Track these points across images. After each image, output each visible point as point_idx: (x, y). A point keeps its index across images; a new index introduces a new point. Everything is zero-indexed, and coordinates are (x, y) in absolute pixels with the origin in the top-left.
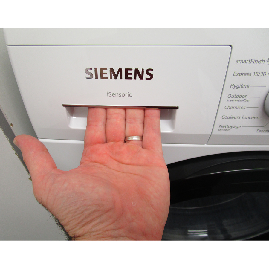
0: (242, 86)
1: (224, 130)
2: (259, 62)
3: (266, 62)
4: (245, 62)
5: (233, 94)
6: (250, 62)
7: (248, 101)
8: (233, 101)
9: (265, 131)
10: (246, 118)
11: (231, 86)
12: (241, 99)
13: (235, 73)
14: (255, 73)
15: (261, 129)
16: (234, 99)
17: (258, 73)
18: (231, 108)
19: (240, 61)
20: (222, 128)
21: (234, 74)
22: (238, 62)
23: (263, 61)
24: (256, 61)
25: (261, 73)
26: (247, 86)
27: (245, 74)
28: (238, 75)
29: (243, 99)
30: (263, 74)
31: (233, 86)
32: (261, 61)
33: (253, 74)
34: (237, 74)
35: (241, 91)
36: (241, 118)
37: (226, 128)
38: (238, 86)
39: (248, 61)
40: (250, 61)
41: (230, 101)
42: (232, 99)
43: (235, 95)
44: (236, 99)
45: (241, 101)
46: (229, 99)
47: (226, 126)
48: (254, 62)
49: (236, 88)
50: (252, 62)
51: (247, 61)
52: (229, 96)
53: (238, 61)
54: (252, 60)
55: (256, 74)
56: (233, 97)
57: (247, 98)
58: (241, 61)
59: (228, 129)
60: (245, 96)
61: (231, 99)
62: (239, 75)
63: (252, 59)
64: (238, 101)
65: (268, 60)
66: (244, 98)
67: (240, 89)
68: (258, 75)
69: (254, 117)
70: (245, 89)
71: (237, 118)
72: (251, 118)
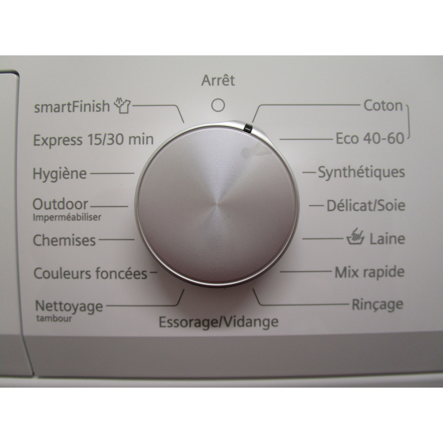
0: (66, 174)
1: (55, 319)
2: (96, 108)
3: (114, 108)
4: (58, 109)
5: (47, 199)
6: (71, 109)
7: (96, 218)
8: (51, 218)
9: (188, 323)
10: (109, 274)
11: (35, 173)
12: (74, 212)
13: (37, 138)
14: (91, 135)
15: (170, 314)
16: (52, 212)
17: (102, 137)
18: (53, 242)
19: (45, 107)
20: (46, 313)
21: (35, 140)
22: (38, 109)
23: (106, 107)
24: (88, 107)
25: (108, 137)
26: (82, 174)
27: (65, 141)
28: (48, 141)
29: (80, 212)
30: (114, 139)
31: (40, 173)
32: (101, 106)
33: (86, 140)
34: (45, 141)
35: (68, 190)
37: (58, 314)
38: (54, 175)
39: (66, 107)
40: (72, 106)
41: (46, 219)
42: (49, 213)
43: (54, 202)
44: (58, 212)
45: (74, 218)
46: (38, 213)
47: (55, 304)
48: (83, 108)
49: (49, 178)
50: (77, 109)
51: (63, 105)
53: (40, 107)
54: (76, 104)
55: (97, 139)
56: (48, 206)
57: (91, 211)
59: (65, 314)
60: (84, 205)
61: (43, 212)
62: (51, 144)
63: (74, 102)
64: (68, 218)
65: (117, 103)
66: (82, 210)
67: (61, 181)
68: (102, 142)
69: (133, 270)
70: (75, 182)
71: (79, 275)
72: (123, 275)
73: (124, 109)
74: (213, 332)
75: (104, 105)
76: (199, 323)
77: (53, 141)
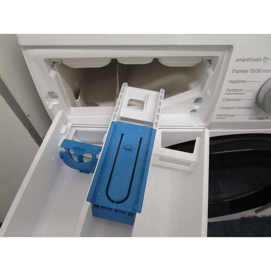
0: (239, 82)
1: (221, 118)
2: (256, 61)
3: (262, 61)
4: (244, 60)
5: (231, 89)
7: (244, 94)
8: (230, 94)
9: (256, 119)
10: (241, 108)
11: (230, 81)
13: (234, 70)
14: (251, 70)
15: (252, 117)
16: (231, 92)
17: (255, 70)
18: (228, 100)
19: (240, 60)
20: (219, 117)
21: (233, 71)
22: (237, 60)
23: (260, 60)
24: (254, 60)
25: (257, 70)
26: (244, 82)
27: (243, 71)
28: (237, 72)
29: (239, 92)
30: (258, 71)
31: (231, 81)
32: (258, 60)
33: (249, 71)
34: (236, 71)
35: (238, 86)
36: (236, 108)
37: (223, 117)
38: (236, 82)
39: (247, 60)
40: (248, 60)
41: (228, 94)
42: (230, 93)
43: (233, 89)
44: (233, 92)
45: (237, 94)
46: (227, 92)
47: (223, 115)
48: (252, 61)
49: (234, 83)
50: (250, 61)
51: (246, 59)
52: (228, 90)
53: (238, 60)
54: (250, 59)
55: (253, 71)
56: (230, 91)
57: (242, 92)
58: (240, 59)
59: (225, 117)
60: (241, 90)
61: (229, 92)
62: (238, 72)
64: (235, 94)
65: (264, 59)
66: (240, 92)
67: (237, 84)
68: (254, 72)
69: (248, 107)
70: (242, 84)
71: (233, 108)
72: (245, 108)
73: (265, 61)
74: (262, 121)
75: (260, 59)
76: (260, 119)
77: (239, 71)
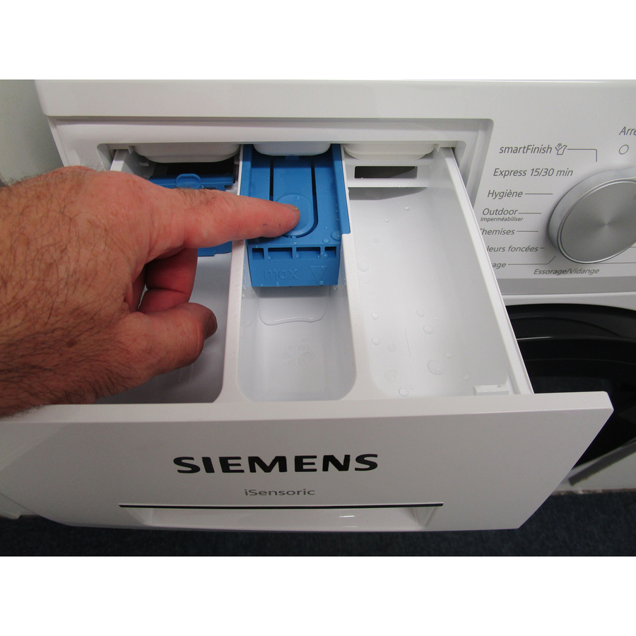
0: (509, 194)
2: (542, 151)
3: (554, 151)
4: (516, 150)
5: (492, 209)
6: (525, 151)
7: (519, 219)
8: (492, 220)
9: (550, 272)
10: (516, 249)
11: (489, 193)
12: (507, 216)
13: (497, 170)
14: (533, 170)
15: (542, 268)
16: (494, 216)
17: (540, 171)
18: (489, 233)
19: (507, 149)
21: (495, 172)
22: (502, 150)
23: (549, 150)
24: (537, 150)
25: (544, 171)
26: (519, 194)
27: (515, 173)
28: (503, 173)
29: (511, 216)
30: (548, 172)
31: (493, 194)
32: (546, 150)
33: (529, 173)
34: (501, 173)
35: (508, 203)
36: (507, 249)
38: (502, 195)
39: (522, 149)
40: (526, 149)
41: (488, 220)
42: (491, 217)
43: (497, 210)
44: (498, 216)
45: (506, 220)
46: (484, 217)
49: (498, 196)
50: (529, 151)
51: (520, 148)
52: (486, 212)
53: (504, 149)
55: (536, 172)
56: (492, 213)
57: (517, 216)
58: (509, 148)
60: (515, 212)
61: (488, 216)
63: (528, 146)
64: (502, 219)
65: (557, 147)
66: (513, 215)
67: (505, 198)
68: (539, 174)
69: (530, 247)
70: (514, 199)
71: (499, 249)
72: (524, 249)
73: (560, 152)
74: (562, 276)
75: (548, 148)
76: (556, 272)
77: (507, 173)
